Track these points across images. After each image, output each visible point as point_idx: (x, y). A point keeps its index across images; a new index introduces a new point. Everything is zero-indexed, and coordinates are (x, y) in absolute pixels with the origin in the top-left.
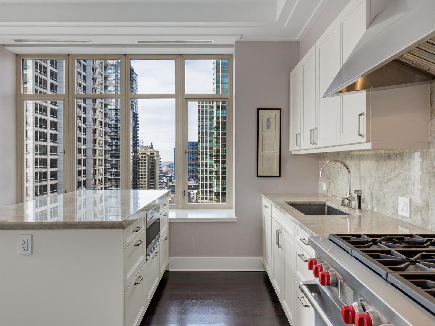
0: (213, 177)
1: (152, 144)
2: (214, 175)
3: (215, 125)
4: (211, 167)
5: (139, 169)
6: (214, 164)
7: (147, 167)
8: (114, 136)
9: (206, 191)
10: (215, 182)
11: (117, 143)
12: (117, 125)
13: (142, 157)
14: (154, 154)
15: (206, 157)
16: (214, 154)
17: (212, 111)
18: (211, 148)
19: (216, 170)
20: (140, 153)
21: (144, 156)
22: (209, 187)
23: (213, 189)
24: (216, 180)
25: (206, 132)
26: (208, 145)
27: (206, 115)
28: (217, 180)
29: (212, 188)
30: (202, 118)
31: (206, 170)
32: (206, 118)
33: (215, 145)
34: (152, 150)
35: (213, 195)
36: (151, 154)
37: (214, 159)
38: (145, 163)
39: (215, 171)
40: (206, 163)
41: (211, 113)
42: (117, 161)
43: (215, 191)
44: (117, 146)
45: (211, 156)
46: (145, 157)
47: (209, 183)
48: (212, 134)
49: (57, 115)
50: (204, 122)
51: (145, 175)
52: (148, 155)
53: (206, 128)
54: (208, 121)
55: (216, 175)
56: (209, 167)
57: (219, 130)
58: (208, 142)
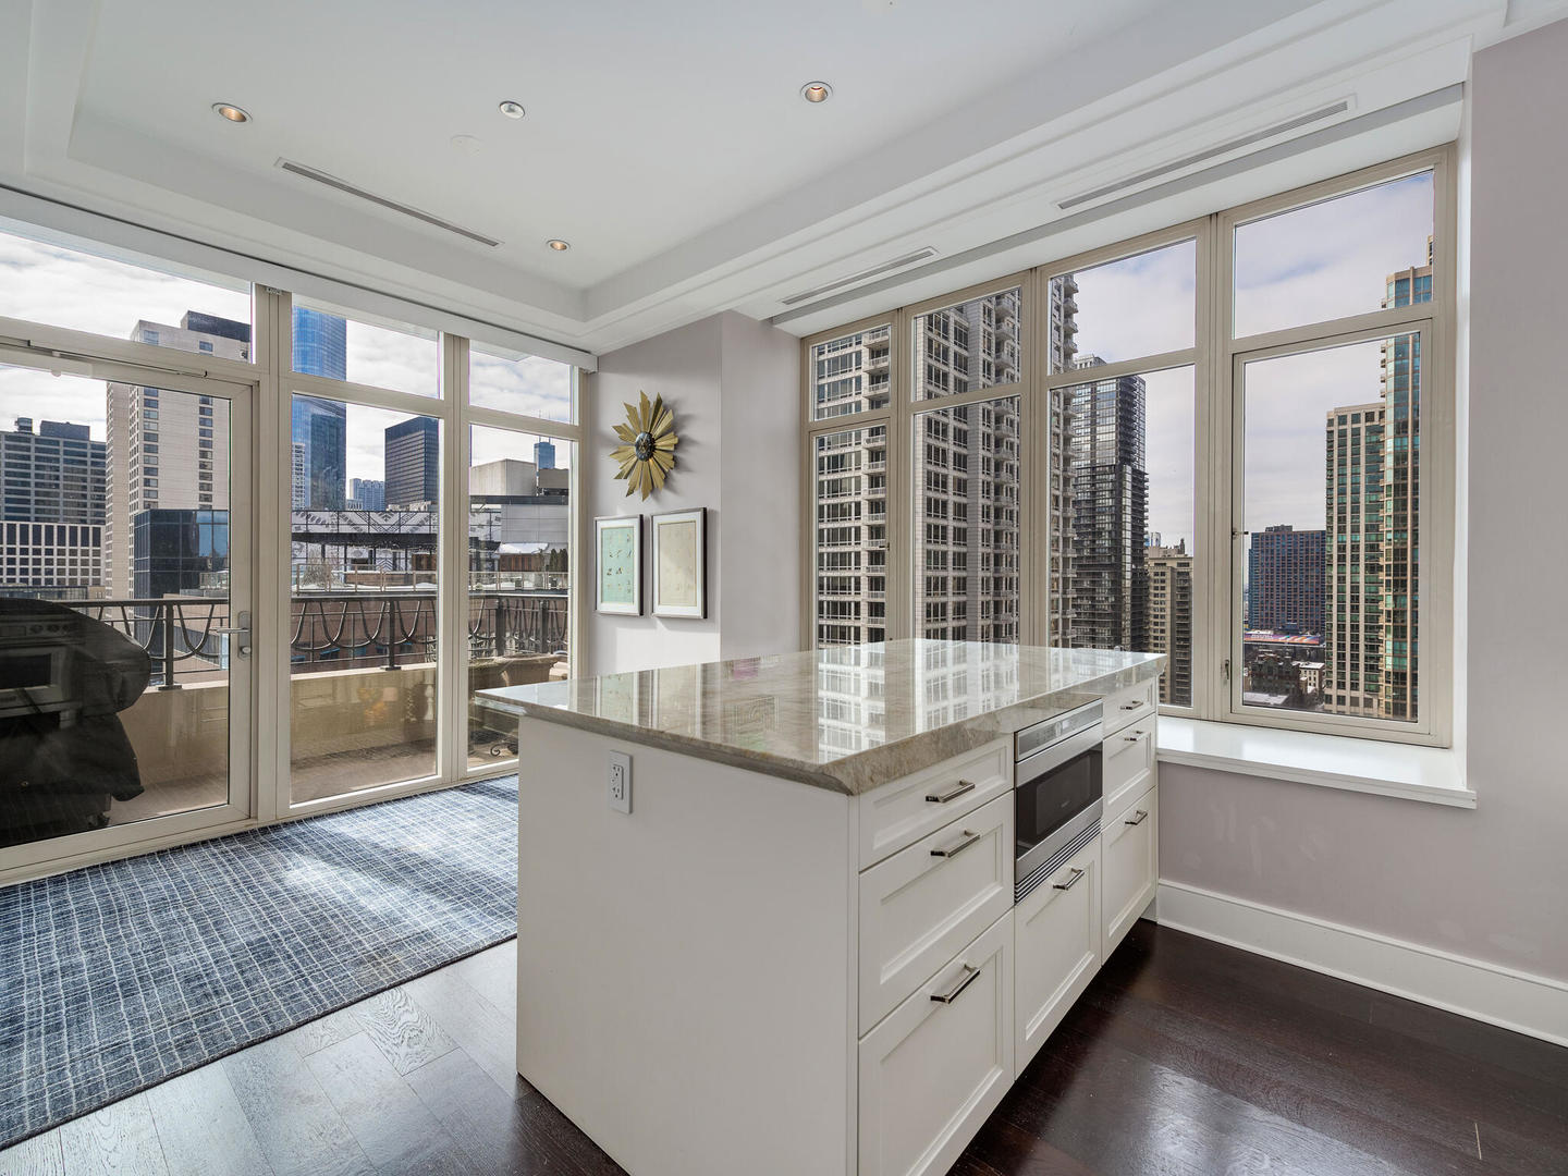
0: (1381, 627)
1: (1182, 541)
2: (1382, 621)
3: (1389, 478)
4: (1373, 600)
5: (1149, 601)
6: (1382, 591)
7: (1168, 597)
8: (1087, 526)
9: (1355, 667)
10: (1389, 645)
11: (1094, 541)
12: (1094, 501)
13: (1156, 574)
14: (1188, 565)
15: (1355, 573)
16: (1383, 562)
17: (1378, 442)
18: (1373, 548)
19: (1391, 608)
20: (1152, 564)
21: (1160, 570)
22: (1366, 658)
23: (1380, 664)
24: (1390, 636)
25: (1355, 502)
26: (1362, 537)
27: (1356, 453)
28: (1395, 636)
29: (1378, 659)
30: (1342, 464)
31: (1355, 609)
32: (1356, 463)
33: (1390, 536)
34: (1182, 556)
35: (1382, 678)
36: (1180, 565)
37: (1383, 576)
38: (1163, 588)
39: (1389, 612)
40: (1355, 589)
41: (1375, 450)
42: (1093, 582)
43: (1390, 668)
44: (1093, 550)
45: (1373, 568)
46: (1163, 574)
47: (1366, 645)
48: (1375, 507)
49: (965, 491)
50: (1349, 474)
51: (1163, 617)
52: (1172, 569)
53: (1356, 492)
54: (1362, 470)
55: (1391, 624)
56: (1366, 601)
57: (1406, 494)
58: (1362, 528)
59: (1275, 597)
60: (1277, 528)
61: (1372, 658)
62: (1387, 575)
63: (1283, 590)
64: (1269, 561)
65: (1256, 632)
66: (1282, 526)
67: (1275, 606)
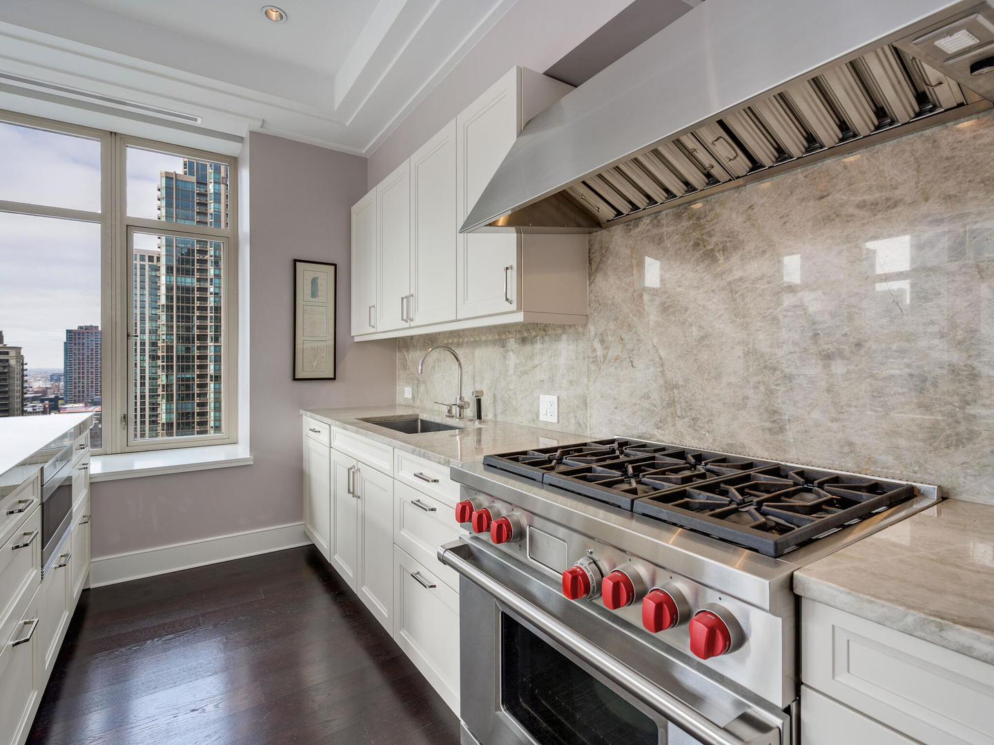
0: (159, 395)
2: (160, 392)
3: (163, 301)
4: (154, 378)
6: (160, 372)
9: (143, 423)
10: (164, 407)
14: (6, 353)
15: (143, 361)
16: (160, 354)
17: (157, 276)
18: (154, 344)
19: (164, 383)
22: (150, 416)
23: (158, 419)
24: (164, 401)
25: (143, 314)
26: (147, 337)
27: (142, 281)
28: (167, 400)
29: (157, 416)
31: (143, 384)
32: (142, 288)
33: (164, 337)
35: (160, 428)
37: (160, 363)
39: (163, 385)
40: (143, 371)
41: (154, 281)
43: (164, 421)
45: (154, 358)
47: (150, 408)
48: (154, 318)
50: (138, 295)
53: (143, 307)
54: (147, 292)
55: (165, 393)
56: (150, 378)
57: (172, 312)
58: (147, 331)
59: (86, 378)
60: (87, 328)
61: (153, 416)
62: (162, 362)
63: (92, 373)
64: (81, 352)
65: (70, 405)
66: (91, 326)
67: (85, 385)
